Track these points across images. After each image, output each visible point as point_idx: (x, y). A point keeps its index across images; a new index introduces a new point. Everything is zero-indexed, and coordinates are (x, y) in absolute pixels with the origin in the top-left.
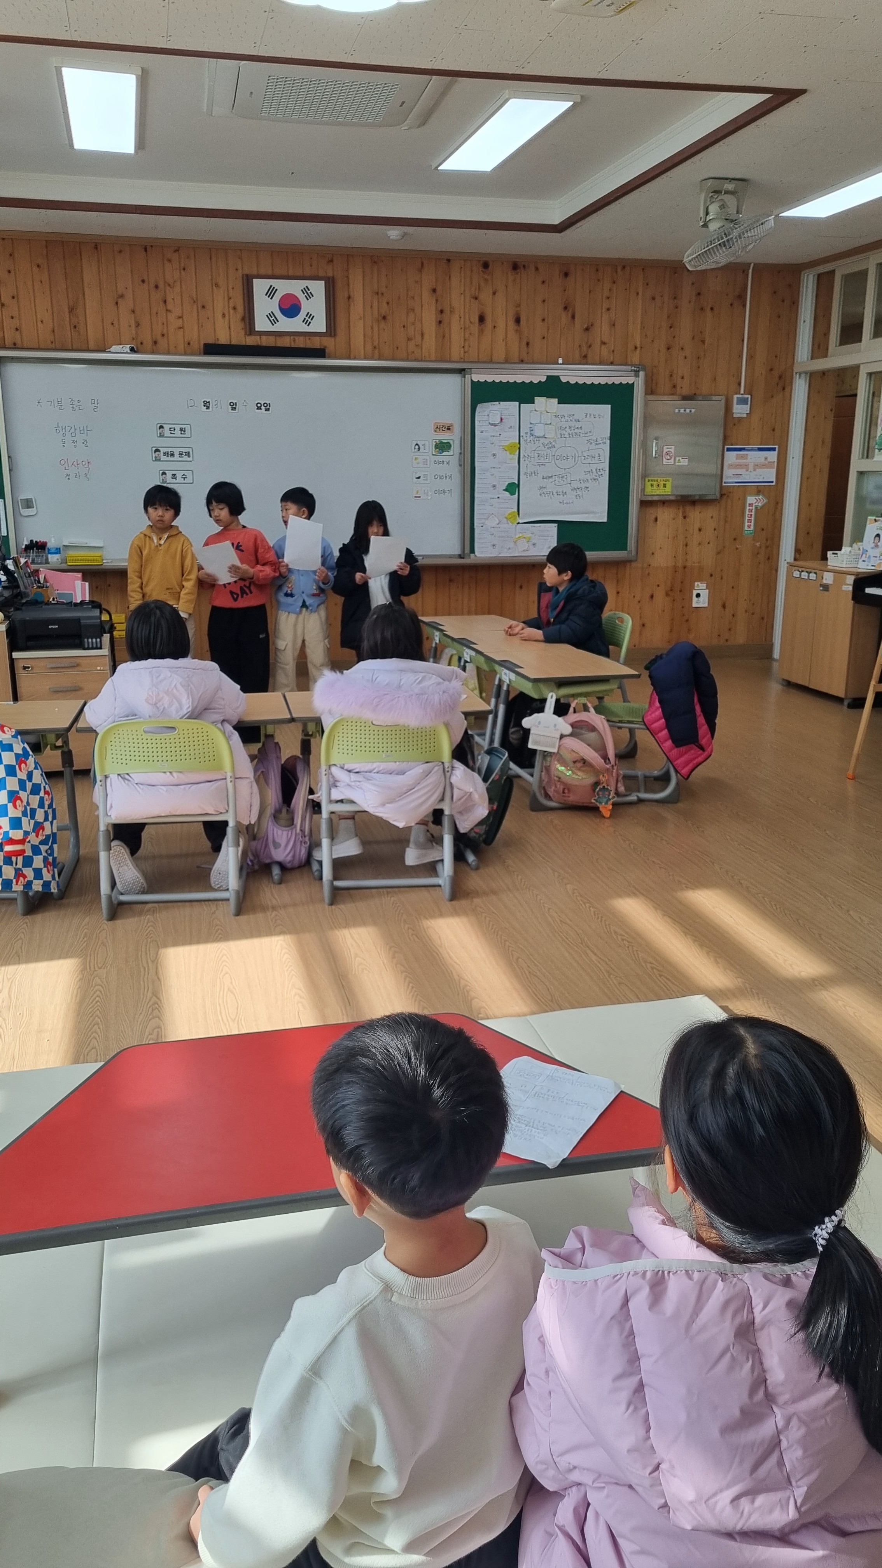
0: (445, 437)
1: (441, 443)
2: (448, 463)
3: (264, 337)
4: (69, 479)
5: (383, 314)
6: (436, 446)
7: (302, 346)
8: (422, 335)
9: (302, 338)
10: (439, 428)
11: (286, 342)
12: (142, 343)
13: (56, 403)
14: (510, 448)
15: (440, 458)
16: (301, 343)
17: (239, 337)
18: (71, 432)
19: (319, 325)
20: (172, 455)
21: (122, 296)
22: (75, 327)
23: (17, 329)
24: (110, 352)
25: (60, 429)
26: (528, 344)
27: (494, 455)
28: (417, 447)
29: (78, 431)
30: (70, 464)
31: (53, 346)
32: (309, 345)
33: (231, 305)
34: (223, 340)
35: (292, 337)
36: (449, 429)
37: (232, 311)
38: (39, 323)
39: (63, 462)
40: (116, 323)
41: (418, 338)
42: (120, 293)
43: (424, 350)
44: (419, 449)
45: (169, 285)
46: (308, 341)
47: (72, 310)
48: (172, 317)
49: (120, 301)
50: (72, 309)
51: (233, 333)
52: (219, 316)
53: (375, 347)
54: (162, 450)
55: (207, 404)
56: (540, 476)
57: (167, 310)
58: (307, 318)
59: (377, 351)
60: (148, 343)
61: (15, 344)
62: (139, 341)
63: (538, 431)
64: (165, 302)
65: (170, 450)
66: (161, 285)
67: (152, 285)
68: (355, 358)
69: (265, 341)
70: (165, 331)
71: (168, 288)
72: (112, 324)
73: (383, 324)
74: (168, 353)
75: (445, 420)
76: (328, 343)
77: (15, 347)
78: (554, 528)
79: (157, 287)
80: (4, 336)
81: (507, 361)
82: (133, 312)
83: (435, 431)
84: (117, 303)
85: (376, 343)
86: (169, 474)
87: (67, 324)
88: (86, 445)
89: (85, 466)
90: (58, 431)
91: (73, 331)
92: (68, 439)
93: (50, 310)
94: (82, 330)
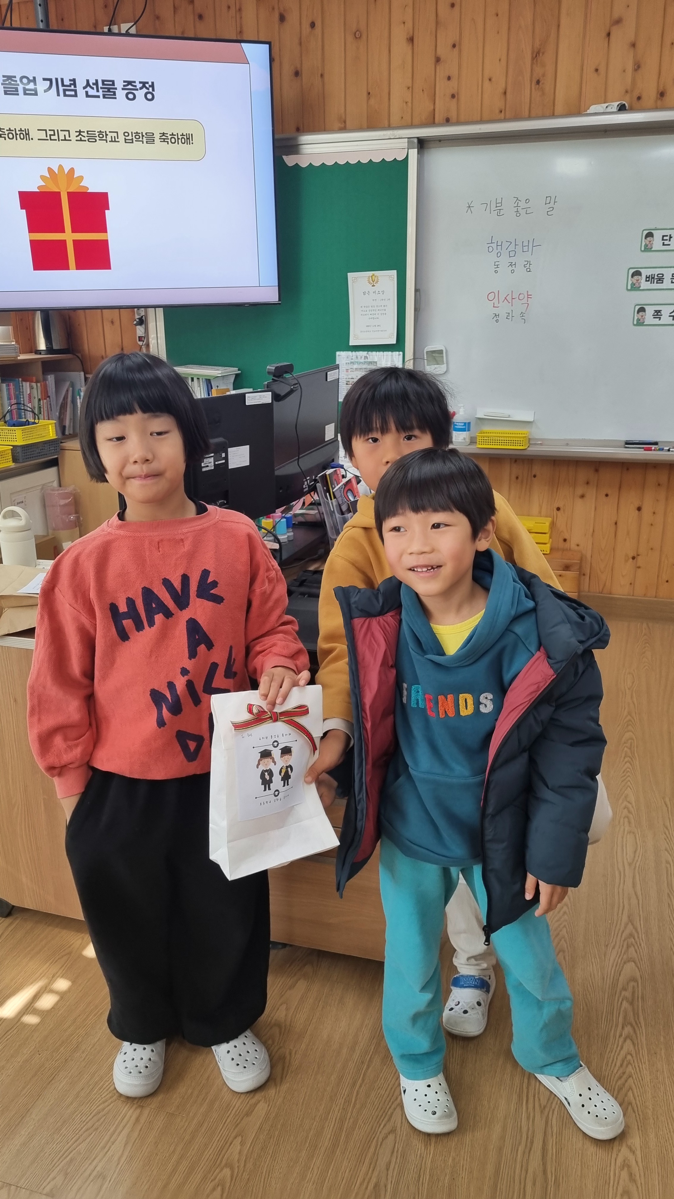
4: (497, 321)
12: (639, 95)
13: (493, 207)
18: (509, 249)
21: (618, 21)
22: (538, 82)
24: (586, 115)
25: (494, 246)
30: (502, 298)
31: (501, 117)
38: (487, 82)
39: (491, 297)
40: (602, 70)
42: (616, 16)
47: (537, 55)
49: (614, 30)
50: (538, 53)
54: (645, 273)
60: (650, 93)
61: (448, 120)
62: (636, 94)
65: (656, 272)
72: (597, 70)
80: (434, 110)
82: (634, 45)
84: (609, 35)
86: (650, 311)
87: (527, 75)
88: (528, 269)
89: (523, 302)
90: (491, 249)
91: (533, 88)
92: (504, 260)
93: (504, 60)
94: (548, 86)
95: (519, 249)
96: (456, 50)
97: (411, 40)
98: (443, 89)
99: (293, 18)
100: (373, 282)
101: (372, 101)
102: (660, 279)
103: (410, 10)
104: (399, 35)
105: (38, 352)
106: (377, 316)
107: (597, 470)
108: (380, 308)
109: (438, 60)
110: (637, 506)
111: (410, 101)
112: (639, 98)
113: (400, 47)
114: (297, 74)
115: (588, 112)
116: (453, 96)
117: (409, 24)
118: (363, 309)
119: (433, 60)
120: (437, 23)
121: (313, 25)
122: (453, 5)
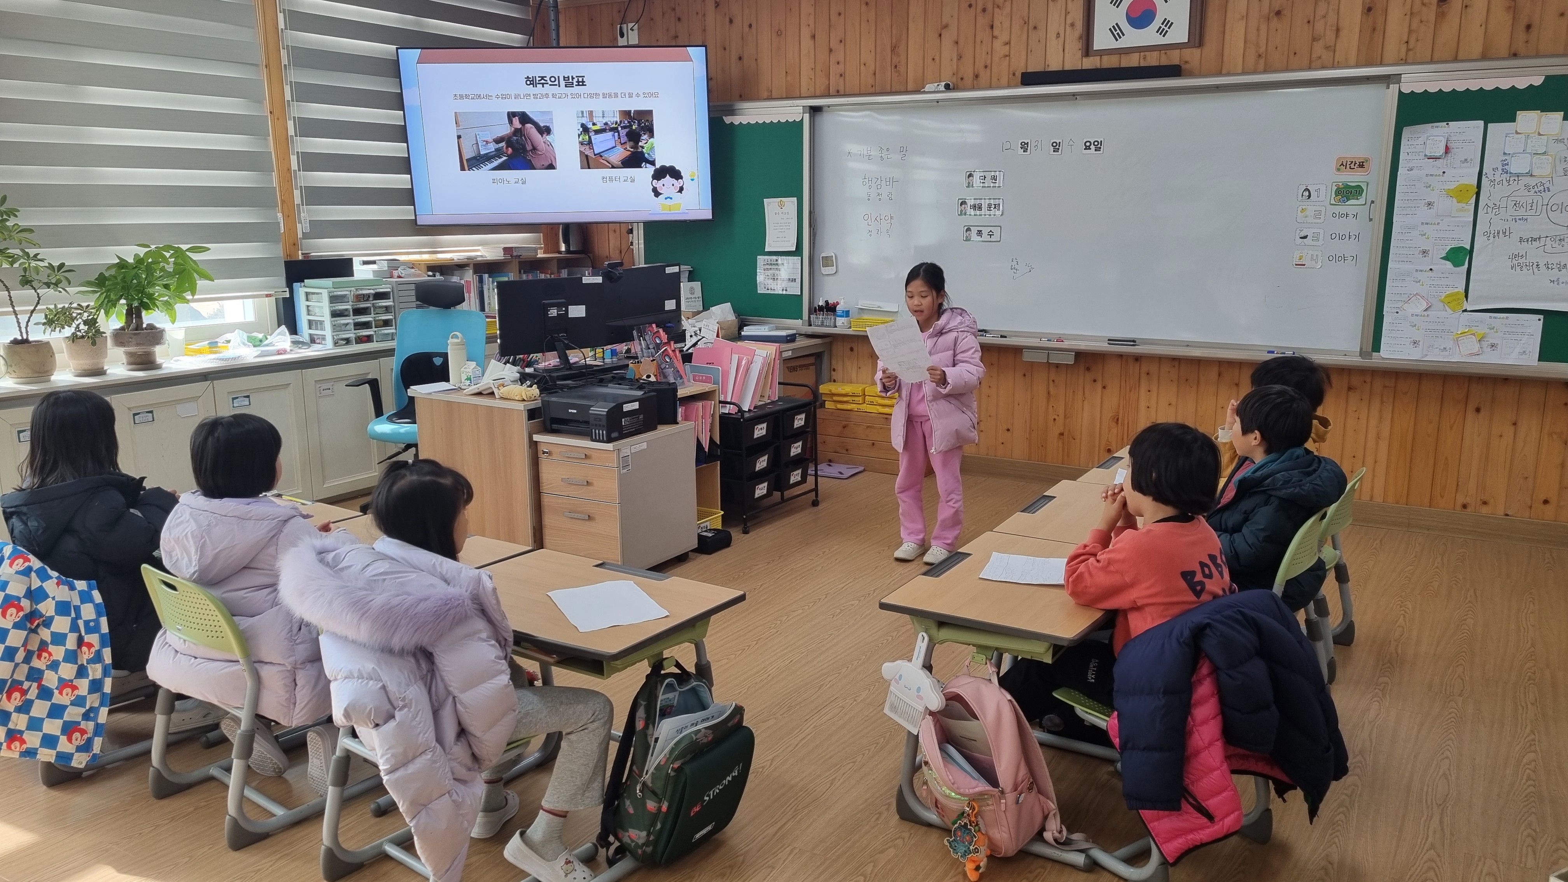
0: (1353, 178)
1: (1347, 186)
2: (1355, 216)
3: (1105, 58)
4: (870, 236)
5: (1277, 9)
6: (1338, 192)
7: (1154, 63)
8: (1338, 30)
9: (1156, 54)
10: (1344, 165)
11: (1133, 61)
12: (959, 79)
13: (867, 152)
14: (1459, 193)
15: (1342, 209)
16: (1153, 60)
17: (1074, 61)
18: (878, 183)
19: (1180, 34)
21: (946, 26)
22: (896, 67)
24: (925, 92)
25: (867, 180)
27: (1430, 204)
30: (873, 219)
31: (872, 90)
32: (1164, 62)
33: (1069, 22)
34: (1054, 65)
35: (1141, 54)
36: (1361, 166)
37: (1068, 29)
38: (863, 66)
39: (866, 217)
40: (937, 58)
41: (1330, 35)
42: (945, 21)
43: (1337, 54)
45: (998, 7)
46: (1163, 57)
47: (894, 49)
48: (997, 44)
49: (944, 33)
50: (895, 47)
51: (1067, 55)
52: (1052, 35)
53: (1260, 56)
54: (970, 202)
56: (1515, 237)
57: (993, 37)
58: (1163, 27)
59: (1262, 61)
60: (968, 78)
61: (838, 91)
62: (960, 76)
63: (1519, 166)
64: (992, 27)
66: (989, 7)
67: (980, 7)
68: (1229, 74)
69: (1109, 62)
70: (989, 62)
71: (997, 10)
72: (934, 59)
73: (1275, 22)
74: (990, 87)
75: (1358, 153)
76: (1193, 56)
77: (838, 94)
78: (1536, 321)
79: (984, 10)
80: (829, 84)
82: (957, 43)
83: (1338, 170)
84: (940, 35)
85: (1262, 50)
86: (974, 230)
87: (889, 63)
88: (891, 198)
89: (888, 222)
90: (864, 183)
91: (894, 72)
92: (874, 191)
93: (873, 51)
94: (902, 69)
95: (884, 183)
96: (842, 44)
97: (813, 37)
98: (834, 70)
99: (737, 21)
100: (781, 206)
101: (789, 78)
102: (980, 208)
103: (812, 17)
104: (806, 33)
105: (560, 252)
106: (783, 230)
108: (786, 224)
109: (831, 50)
111: (813, 78)
112: (962, 79)
113: (806, 42)
114: (740, 58)
115: (926, 89)
116: (841, 75)
117: (812, 26)
118: (775, 225)
119: (828, 50)
120: (830, 26)
121: (750, 26)
122: (840, 14)
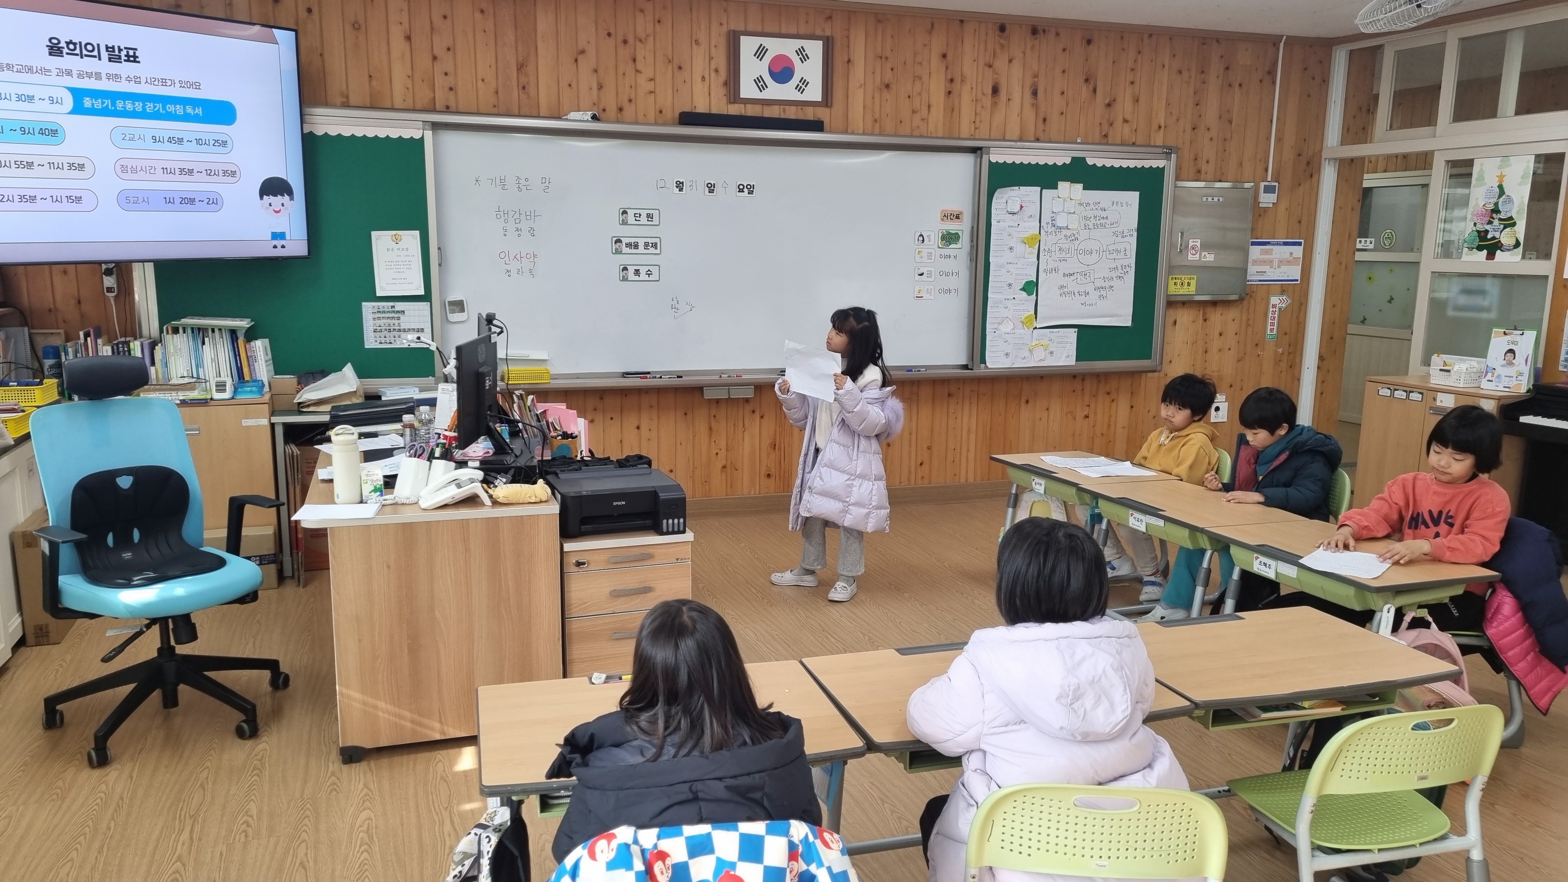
0: (952, 227)
1: (949, 234)
2: (955, 257)
3: (749, 106)
4: (509, 276)
5: (887, 82)
6: (943, 238)
7: (793, 117)
8: (929, 106)
9: (793, 108)
10: (946, 216)
11: (774, 112)
12: (604, 110)
13: (499, 181)
14: (1029, 241)
15: (946, 252)
16: (791, 113)
17: (720, 106)
18: (514, 218)
19: (814, 93)
20: (636, 246)
21: (583, 52)
22: (524, 88)
23: (451, 89)
24: (567, 120)
25: (502, 213)
26: (1045, 120)
27: (1011, 248)
28: (921, 238)
29: (523, 217)
30: (512, 257)
31: (496, 111)
32: (801, 116)
33: (713, 67)
34: (701, 108)
35: (782, 107)
36: (958, 218)
37: (713, 74)
38: (480, 82)
39: (502, 255)
40: (574, 85)
41: (924, 109)
42: (580, 47)
43: (930, 125)
44: (923, 241)
45: (640, 41)
46: (800, 112)
47: (521, 67)
48: (642, 80)
49: (580, 58)
50: (522, 65)
51: (712, 99)
52: (697, 78)
53: (875, 121)
54: (625, 240)
55: (680, 186)
56: (1061, 273)
57: (637, 71)
58: (801, 84)
59: (877, 125)
60: (612, 108)
61: (448, 107)
62: (601, 107)
63: (1060, 222)
64: (634, 60)
65: (633, 240)
66: (631, 40)
67: (620, 38)
68: (854, 133)
69: (752, 111)
70: (633, 97)
71: (638, 44)
72: (570, 85)
73: (886, 94)
74: (636, 122)
75: (954, 208)
76: (823, 114)
77: (447, 110)
78: (1072, 334)
79: (625, 42)
80: (434, 97)
81: (1021, 140)
82: (596, 71)
83: (942, 220)
84: (576, 60)
85: (877, 116)
86: (631, 270)
87: (515, 83)
88: (532, 234)
89: (531, 260)
90: (498, 216)
91: (521, 93)
92: (511, 226)
93: (493, 67)
94: (533, 92)
96: (451, 52)
97: (408, 38)
98: (441, 81)
100: (397, 240)
101: (374, 83)
103: (405, 15)
104: (397, 32)
106: (402, 270)
107: (602, 399)
108: (405, 263)
109: (435, 58)
110: (636, 425)
111: (410, 86)
113: (398, 42)
115: (569, 117)
117: (406, 25)
118: (388, 263)
119: (431, 57)
120: (432, 29)
122: (445, 17)
